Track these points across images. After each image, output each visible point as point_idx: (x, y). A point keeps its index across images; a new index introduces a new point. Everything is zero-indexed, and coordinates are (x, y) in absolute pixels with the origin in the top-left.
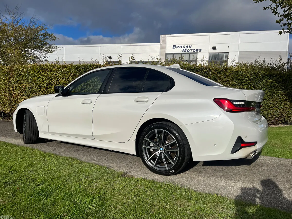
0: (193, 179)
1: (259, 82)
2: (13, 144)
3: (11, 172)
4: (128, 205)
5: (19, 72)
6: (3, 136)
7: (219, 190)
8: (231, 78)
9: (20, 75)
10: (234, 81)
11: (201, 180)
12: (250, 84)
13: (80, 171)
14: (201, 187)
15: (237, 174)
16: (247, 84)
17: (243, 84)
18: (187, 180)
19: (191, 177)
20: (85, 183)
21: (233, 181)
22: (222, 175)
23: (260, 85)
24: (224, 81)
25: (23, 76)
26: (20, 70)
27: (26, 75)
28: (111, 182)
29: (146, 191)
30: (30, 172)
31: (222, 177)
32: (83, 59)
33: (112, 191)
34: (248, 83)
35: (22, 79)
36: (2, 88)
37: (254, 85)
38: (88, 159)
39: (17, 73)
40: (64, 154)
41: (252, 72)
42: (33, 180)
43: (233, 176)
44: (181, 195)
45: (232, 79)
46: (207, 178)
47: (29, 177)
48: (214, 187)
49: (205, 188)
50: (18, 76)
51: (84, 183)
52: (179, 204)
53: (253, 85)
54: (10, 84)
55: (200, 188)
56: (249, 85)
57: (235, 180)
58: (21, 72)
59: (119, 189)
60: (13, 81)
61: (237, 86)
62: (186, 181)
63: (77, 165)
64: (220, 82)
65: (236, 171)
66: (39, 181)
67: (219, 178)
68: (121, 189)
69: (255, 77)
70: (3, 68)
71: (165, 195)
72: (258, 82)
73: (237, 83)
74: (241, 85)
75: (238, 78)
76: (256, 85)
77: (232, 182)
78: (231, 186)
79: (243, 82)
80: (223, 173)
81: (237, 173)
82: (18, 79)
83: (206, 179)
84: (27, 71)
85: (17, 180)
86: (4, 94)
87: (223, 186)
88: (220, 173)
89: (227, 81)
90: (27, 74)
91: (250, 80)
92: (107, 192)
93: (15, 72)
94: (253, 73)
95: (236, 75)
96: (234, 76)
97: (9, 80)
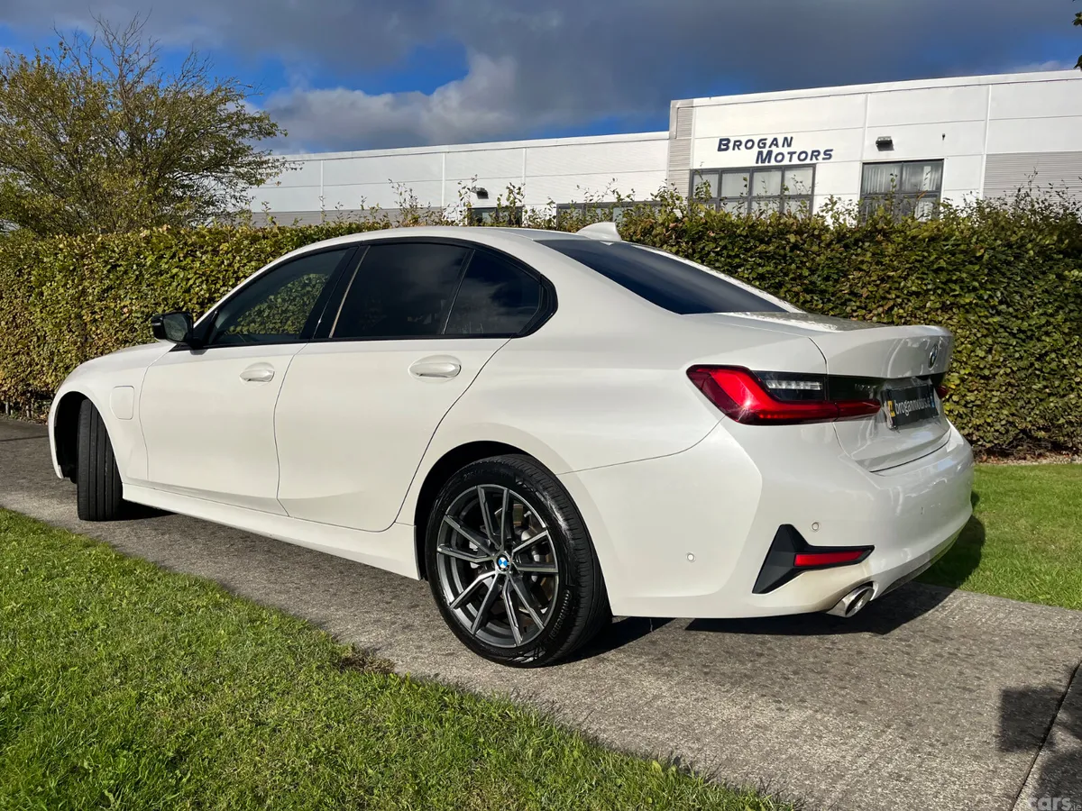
0: (616, 688)
1: (1026, 282)
5: (111, 258)
6: (27, 489)
7: (698, 739)
8: (907, 266)
9: (114, 267)
10: (917, 278)
11: (648, 692)
12: (986, 290)
13: (187, 641)
14: (630, 724)
15: (812, 671)
16: (975, 289)
17: (955, 290)
18: (592, 691)
19: (612, 679)
21: (777, 701)
22: (745, 675)
23: (1029, 293)
24: (874, 278)
25: (126, 272)
26: (114, 251)
27: (135, 267)
29: (380, 734)
31: (741, 682)
32: (338, 206)
33: (241, 733)
34: (976, 284)
35: (120, 284)
36: (59, 315)
37: (1006, 293)
39: (106, 262)
41: (995, 240)
43: (788, 679)
45: (910, 268)
46: (678, 684)
48: (682, 726)
49: (646, 728)
50: (109, 271)
52: (475, 802)
53: (1002, 293)
54: (85, 300)
55: (623, 728)
56: (982, 292)
57: (788, 700)
58: (118, 260)
60: (94, 289)
61: (932, 298)
62: (585, 694)
64: (860, 285)
65: (815, 657)
67: (727, 687)
69: (1009, 258)
70: (63, 244)
71: (447, 755)
72: (1023, 279)
73: (929, 287)
74: (948, 294)
75: (935, 266)
76: (1016, 292)
77: (773, 706)
78: (757, 726)
79: (955, 282)
80: (754, 665)
81: (813, 666)
82: (107, 282)
83: (670, 689)
84: (138, 254)
86: (68, 337)
87: (726, 724)
88: (744, 665)
89: (889, 277)
90: (137, 265)
91: (986, 271)
93: (98, 258)
94: (999, 242)
95: (926, 254)
96: (921, 258)
97: (80, 288)
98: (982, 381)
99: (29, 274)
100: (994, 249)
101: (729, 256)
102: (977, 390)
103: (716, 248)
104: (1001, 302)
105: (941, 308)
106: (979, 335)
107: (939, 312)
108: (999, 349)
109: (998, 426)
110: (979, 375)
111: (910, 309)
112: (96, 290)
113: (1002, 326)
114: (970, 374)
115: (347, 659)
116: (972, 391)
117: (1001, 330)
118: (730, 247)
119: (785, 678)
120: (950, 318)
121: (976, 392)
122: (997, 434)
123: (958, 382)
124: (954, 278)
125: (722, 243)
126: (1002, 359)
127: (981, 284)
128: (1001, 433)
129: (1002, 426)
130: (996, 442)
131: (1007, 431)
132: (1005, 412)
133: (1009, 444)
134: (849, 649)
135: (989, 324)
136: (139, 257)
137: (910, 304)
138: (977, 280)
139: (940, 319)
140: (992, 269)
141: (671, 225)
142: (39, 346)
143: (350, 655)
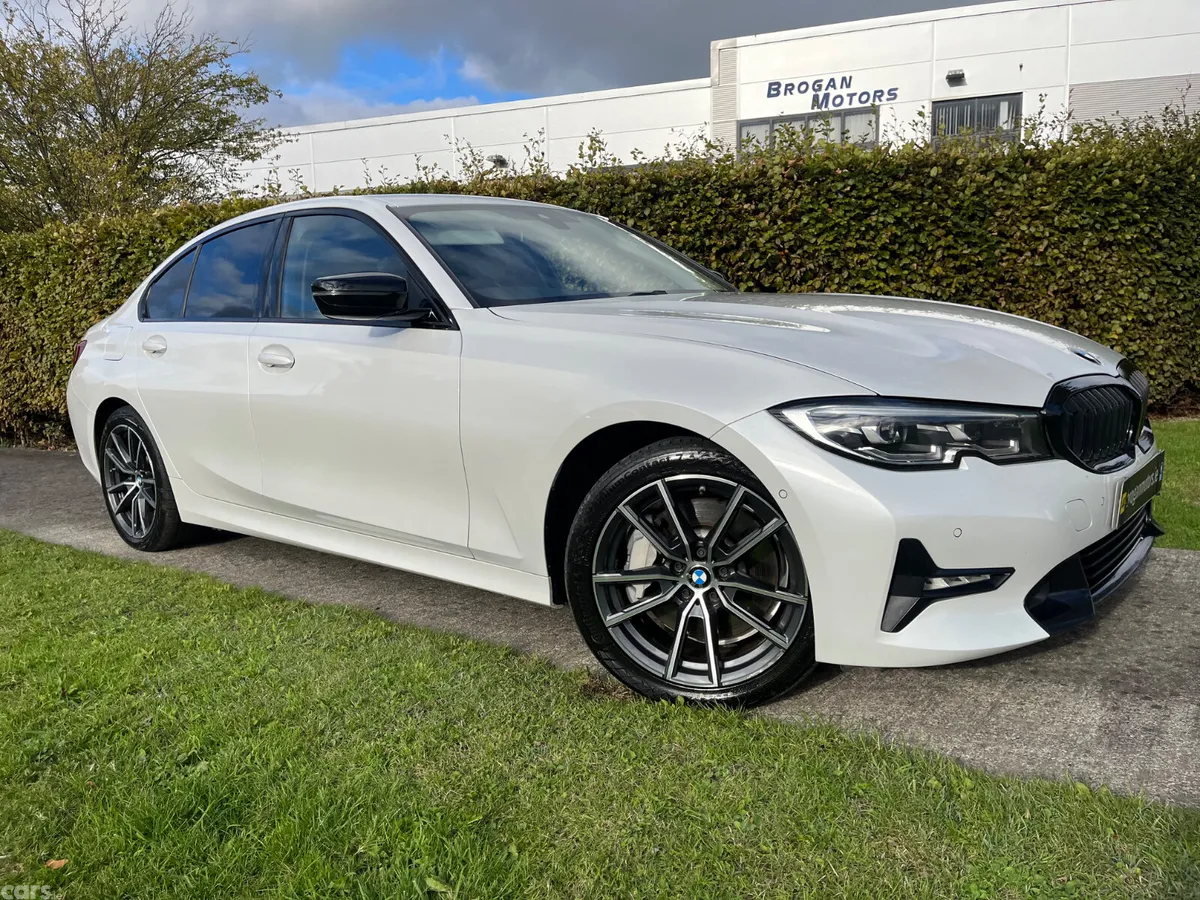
0: (938, 698)
1: (1188, 211)
2: (103, 556)
3: (75, 693)
4: (629, 869)
5: (119, 245)
6: (71, 521)
7: (1088, 752)
8: (1061, 198)
9: (124, 255)
10: (1072, 212)
11: (979, 699)
12: (1146, 222)
13: (386, 678)
14: (989, 739)
15: (1158, 659)
16: (1135, 222)
17: (1114, 225)
18: (910, 704)
20: (410, 741)
21: (1146, 698)
22: (1084, 672)
23: (1192, 224)
24: (1025, 214)
25: (139, 261)
26: (121, 237)
28: (535, 730)
29: (710, 774)
30: (160, 690)
31: (1084, 679)
32: (382, 170)
33: (539, 785)
34: (1138, 216)
35: (134, 275)
36: (58, 319)
37: (1168, 225)
38: (427, 608)
39: (114, 251)
40: (322, 590)
41: (1154, 164)
42: (165, 736)
43: (1138, 671)
44: (898, 795)
45: (1064, 200)
46: (1009, 687)
47: (149, 719)
48: (1055, 737)
49: (1012, 743)
50: (118, 261)
51: (403, 745)
52: (900, 852)
53: (1164, 226)
54: (90, 298)
55: (983, 746)
56: (1143, 225)
57: (1156, 695)
58: (127, 246)
59: (574, 769)
60: (101, 284)
61: (1090, 234)
62: (904, 707)
63: (375, 644)
64: (1008, 223)
65: (1149, 643)
66: (194, 739)
67: (1072, 686)
68: (584, 768)
69: (1169, 184)
70: (55, 234)
71: (816, 796)
72: (1185, 208)
73: (1085, 222)
74: (1106, 229)
75: (1092, 197)
76: (1178, 224)
77: (1145, 704)
78: (1145, 729)
79: (1114, 215)
80: (1084, 659)
81: (1156, 654)
82: (116, 276)
83: (1004, 692)
84: (152, 239)
85: (94, 739)
86: (71, 344)
87: (1103, 728)
88: (1072, 659)
89: (1041, 212)
90: (153, 251)
91: (1145, 201)
92: (516, 789)
94: (1158, 166)
95: (1080, 183)
96: (1075, 188)
97: (83, 284)
98: (1145, 328)
99: (17, 272)
100: (1153, 175)
101: (859, 198)
102: (1140, 338)
103: (845, 187)
104: (1164, 236)
105: (1098, 246)
106: (1141, 275)
107: (1098, 249)
108: (1162, 289)
109: (1161, 379)
110: (1141, 321)
111: (1066, 248)
112: (104, 285)
113: (1164, 264)
114: (1133, 321)
115: (585, 686)
116: (1135, 341)
117: (1164, 268)
118: (860, 186)
119: (1133, 670)
120: (1109, 257)
121: (1138, 341)
122: (1160, 388)
123: (1120, 330)
124: (1115, 210)
125: (851, 182)
126: (1165, 301)
127: (1142, 215)
128: (1164, 387)
129: (1165, 378)
130: (1158, 397)
131: (1171, 383)
132: (1170, 362)
133: (1171, 399)
134: (1181, 631)
135: (1152, 261)
136: (154, 242)
137: (1066, 242)
138: (1136, 212)
139: (1099, 258)
140: (1151, 197)
141: (791, 162)
142: (35, 358)
143: (587, 681)
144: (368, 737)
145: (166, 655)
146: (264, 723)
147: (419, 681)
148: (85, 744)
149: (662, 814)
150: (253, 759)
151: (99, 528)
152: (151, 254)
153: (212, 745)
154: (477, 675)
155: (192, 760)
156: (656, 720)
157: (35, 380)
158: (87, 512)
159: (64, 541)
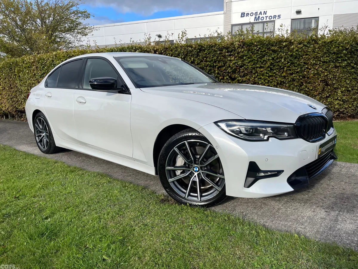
0: (263, 206)
2: (34, 155)
3: (18, 197)
4: (160, 255)
5: (43, 62)
6: (27, 144)
7: (302, 224)
8: (323, 52)
10: (327, 57)
11: (275, 207)
12: (349, 60)
13: (106, 195)
14: (274, 219)
15: (330, 197)
16: (346, 60)
17: (339, 61)
18: (254, 208)
19: (260, 203)
20: (108, 215)
21: (324, 209)
22: (308, 200)
24: (312, 57)
25: (49, 67)
26: (44, 60)
28: (144, 212)
29: (190, 227)
30: (42, 197)
31: (307, 202)
33: (141, 229)
34: (347, 58)
35: (47, 71)
37: (356, 61)
38: (123, 174)
39: (42, 64)
40: (94, 167)
41: (352, 42)
42: (41, 211)
43: (323, 200)
44: (242, 235)
46: (284, 204)
47: (37, 205)
48: (294, 219)
49: (281, 221)
50: (43, 67)
51: (106, 216)
52: (238, 253)
55: (273, 221)
58: (46, 63)
59: (152, 224)
60: (38, 74)
61: (332, 63)
62: (252, 208)
63: (105, 184)
64: (307, 59)
65: (329, 192)
66: (48, 212)
67: (303, 204)
68: (155, 224)
69: (357, 48)
70: (26, 59)
71: (219, 235)
73: (330, 60)
74: (337, 62)
75: (333, 52)
77: (323, 210)
78: (321, 218)
79: (340, 58)
80: (308, 196)
81: (330, 195)
82: (43, 71)
83: (282, 205)
85: (21, 211)
87: (309, 217)
88: (305, 196)
89: (317, 56)
91: (349, 54)
92: (135, 230)
94: (354, 43)
95: (329, 48)
96: (328, 49)
97: (33, 74)
98: (349, 92)
99: (15, 70)
100: (352, 46)
101: (261, 52)
102: (346, 95)
103: (257, 48)
104: (355, 64)
105: (335, 67)
106: (347, 76)
107: (334, 68)
108: (354, 80)
109: (353, 108)
110: (347, 90)
111: (324, 68)
112: (39, 74)
113: (354, 73)
114: (345, 90)
115: (162, 199)
116: (345, 96)
117: (355, 74)
118: (262, 48)
119: (322, 200)
120: (338, 70)
121: (346, 96)
122: (352, 111)
123: (340, 93)
124: (339, 56)
125: (259, 47)
126: (355, 84)
127: (348, 58)
128: (354, 110)
129: (354, 107)
130: (352, 113)
131: (356, 109)
132: (356, 103)
133: (356, 114)
134: (339, 188)
135: (351, 72)
136: (53, 62)
137: (324, 66)
138: (346, 57)
139: (334, 71)
140: (351, 52)
141: (241, 40)
142: (20, 95)
143: (163, 198)
144: (96, 213)
145: (45, 186)
146: (68, 208)
147: (115, 196)
148: (18, 212)
149: (173, 239)
150: (63, 218)
151: (34, 146)
152: (52, 65)
153: (53, 214)
154: (132, 195)
155: (47, 218)
156: (179, 211)
157: (20, 101)
158: (31, 141)
159: (24, 150)
